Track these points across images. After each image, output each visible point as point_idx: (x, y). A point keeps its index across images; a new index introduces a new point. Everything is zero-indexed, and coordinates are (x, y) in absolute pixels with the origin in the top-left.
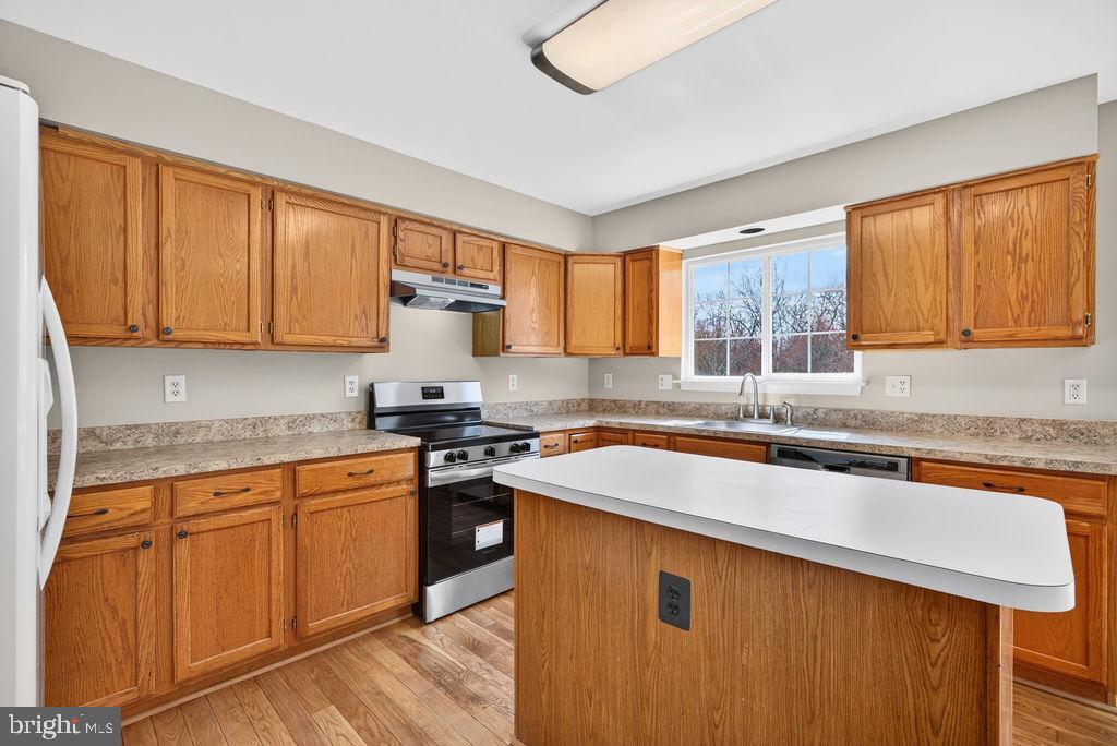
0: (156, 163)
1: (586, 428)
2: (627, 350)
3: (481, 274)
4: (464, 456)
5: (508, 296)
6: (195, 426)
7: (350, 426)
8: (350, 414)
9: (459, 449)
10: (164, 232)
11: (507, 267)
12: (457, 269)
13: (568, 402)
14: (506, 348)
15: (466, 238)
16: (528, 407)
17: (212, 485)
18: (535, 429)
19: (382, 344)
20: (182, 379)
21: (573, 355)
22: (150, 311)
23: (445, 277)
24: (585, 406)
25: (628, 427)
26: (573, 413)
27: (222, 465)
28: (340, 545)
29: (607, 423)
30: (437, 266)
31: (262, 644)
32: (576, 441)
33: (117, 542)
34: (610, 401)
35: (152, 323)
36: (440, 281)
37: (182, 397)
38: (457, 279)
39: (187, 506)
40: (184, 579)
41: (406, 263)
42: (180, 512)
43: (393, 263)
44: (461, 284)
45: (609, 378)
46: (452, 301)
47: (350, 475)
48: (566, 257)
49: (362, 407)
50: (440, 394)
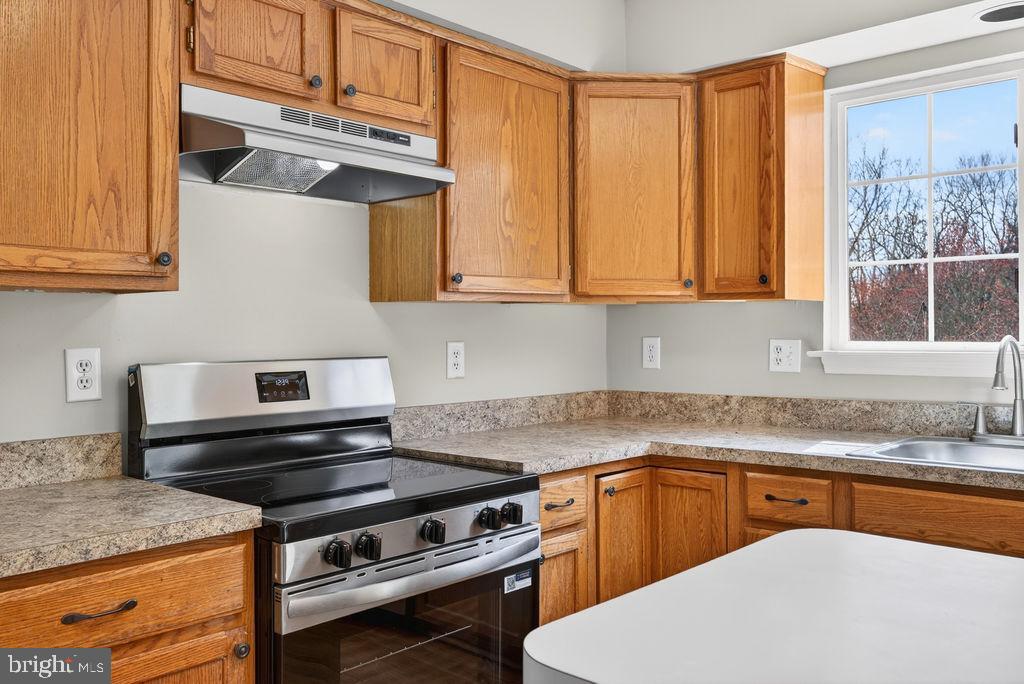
1: (629, 460)
2: (704, 286)
3: (395, 109)
4: (370, 549)
5: (453, 161)
7: (81, 470)
8: (79, 440)
9: (358, 532)
11: (452, 95)
12: (340, 93)
13: (569, 398)
14: (448, 281)
15: (361, 23)
16: (493, 416)
18: (526, 469)
19: (160, 270)
21: (588, 296)
23: (311, 111)
24: (600, 407)
25: (729, 458)
26: (578, 422)
29: (676, 447)
30: (294, 84)
32: (610, 492)
34: (658, 396)
36: (302, 119)
38: (341, 118)
41: (219, 71)
43: (185, 70)
44: (349, 129)
45: (653, 350)
46: (329, 167)
47: (70, 620)
48: (573, 82)
49: (111, 422)
50: (295, 385)
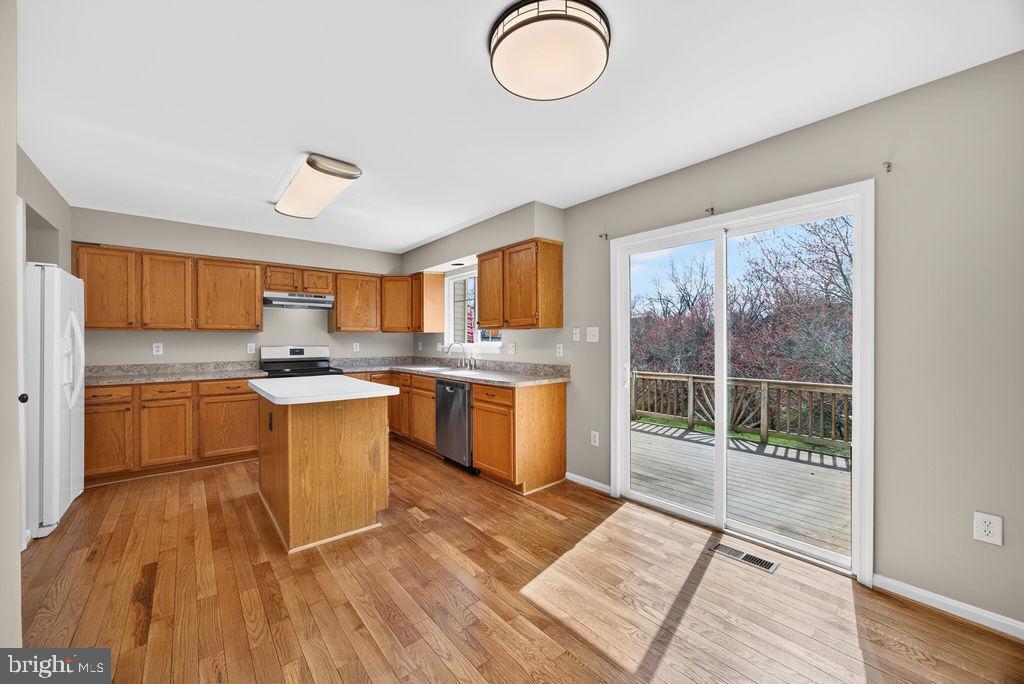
0: (141, 254)
1: (383, 371)
2: (413, 329)
3: (320, 290)
5: (339, 301)
6: (167, 366)
7: (250, 368)
8: (250, 362)
10: (144, 282)
11: (339, 286)
12: (304, 289)
14: (338, 329)
15: (310, 273)
17: (159, 388)
19: (258, 328)
20: (161, 345)
21: (386, 331)
22: (139, 315)
23: (297, 293)
24: (410, 360)
27: (162, 380)
28: (222, 419)
30: (292, 288)
31: (182, 457)
32: (374, 378)
33: (116, 407)
34: (420, 358)
35: (139, 320)
36: (294, 295)
37: (161, 353)
38: (305, 294)
39: (146, 396)
40: (145, 425)
41: (272, 288)
42: (144, 398)
43: (263, 289)
44: (308, 296)
45: (420, 344)
47: (227, 388)
48: (382, 278)
49: (257, 359)
50: (301, 352)
